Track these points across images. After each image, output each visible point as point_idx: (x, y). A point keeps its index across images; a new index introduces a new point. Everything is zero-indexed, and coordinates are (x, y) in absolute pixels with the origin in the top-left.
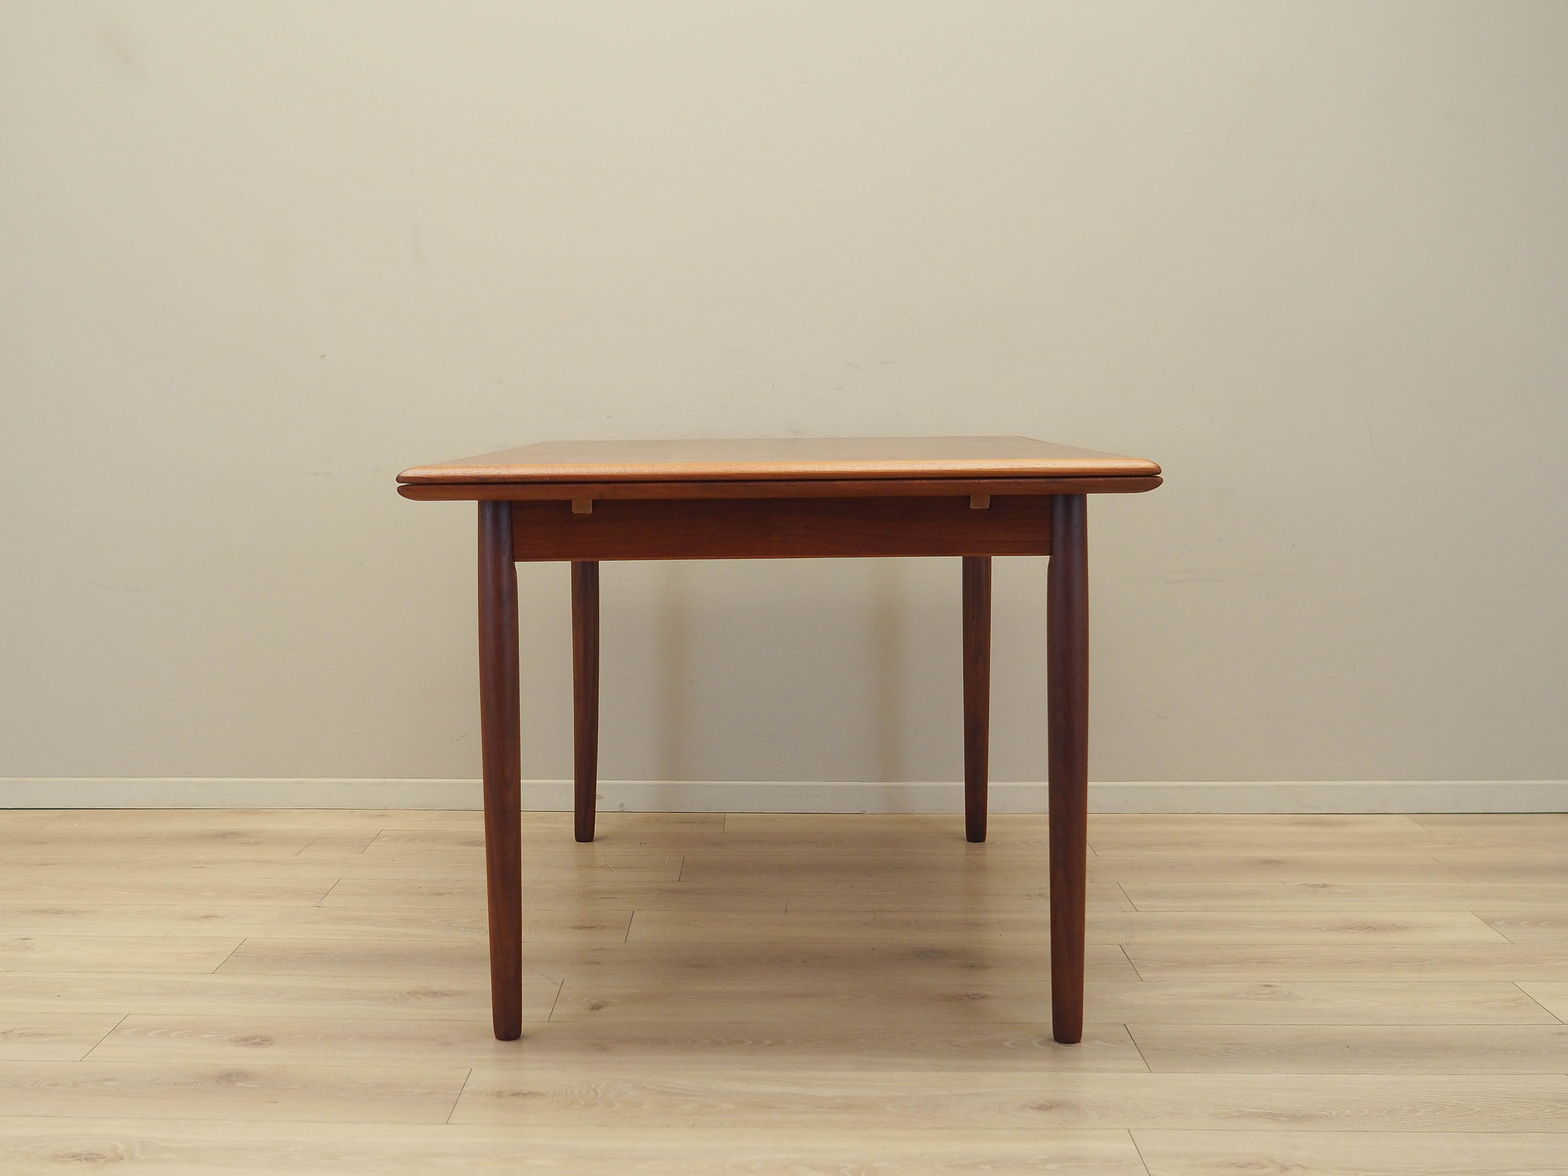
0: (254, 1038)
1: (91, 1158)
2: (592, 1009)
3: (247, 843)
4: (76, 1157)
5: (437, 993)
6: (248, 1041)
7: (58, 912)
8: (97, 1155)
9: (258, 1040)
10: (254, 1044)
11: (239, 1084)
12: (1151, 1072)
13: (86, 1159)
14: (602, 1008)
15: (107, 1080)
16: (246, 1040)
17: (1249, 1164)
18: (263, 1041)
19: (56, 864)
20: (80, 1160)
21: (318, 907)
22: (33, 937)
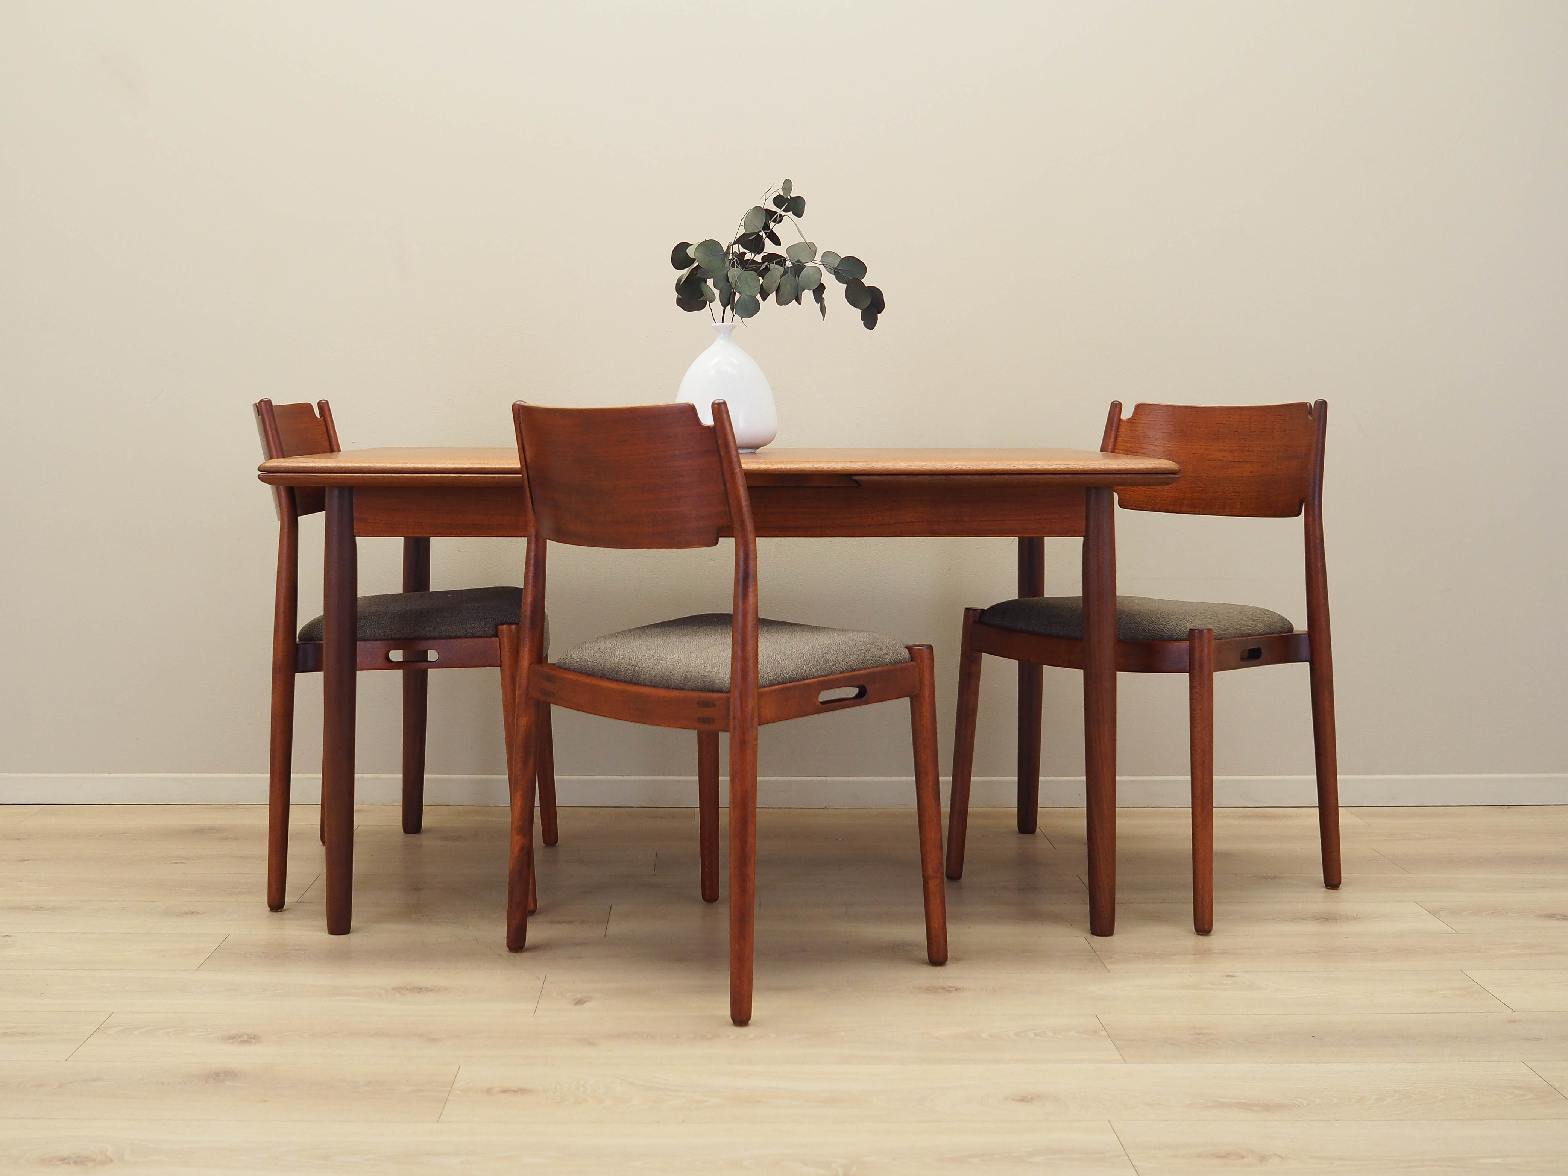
0: (242, 1035)
1: (80, 1161)
2: (577, 1003)
3: (225, 839)
4: (65, 1160)
5: (421, 989)
6: (232, 1038)
7: (39, 908)
8: (86, 1158)
9: (245, 1038)
10: (242, 1042)
11: (228, 1083)
12: (1126, 1063)
13: (75, 1162)
14: (586, 1003)
15: (94, 1080)
16: (233, 1038)
17: (1229, 1154)
18: (251, 1039)
19: (35, 860)
20: (69, 1163)
21: (299, 902)
22: (12, 934)
